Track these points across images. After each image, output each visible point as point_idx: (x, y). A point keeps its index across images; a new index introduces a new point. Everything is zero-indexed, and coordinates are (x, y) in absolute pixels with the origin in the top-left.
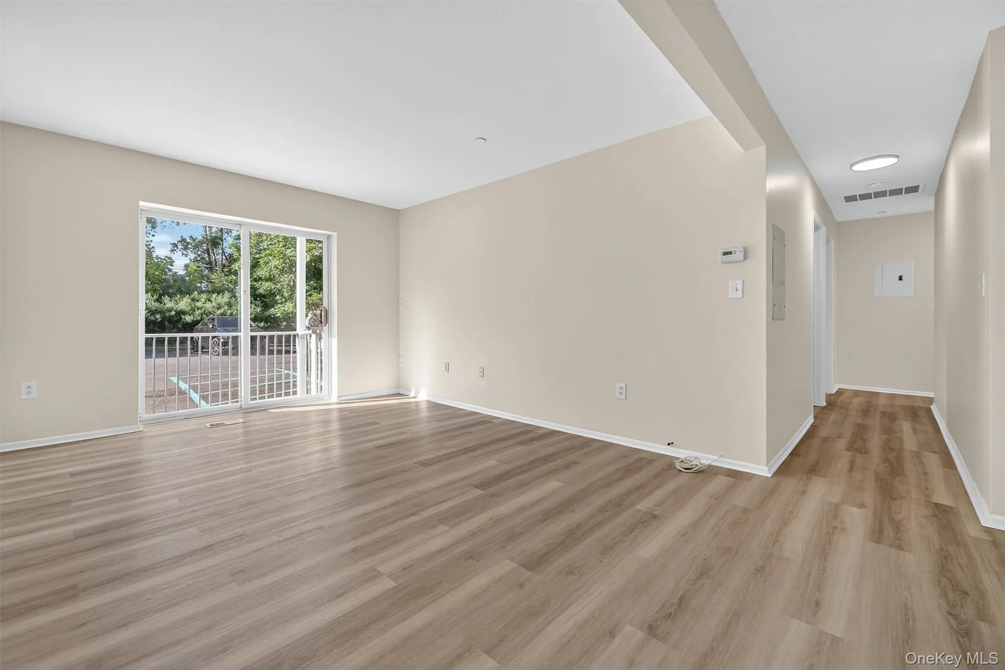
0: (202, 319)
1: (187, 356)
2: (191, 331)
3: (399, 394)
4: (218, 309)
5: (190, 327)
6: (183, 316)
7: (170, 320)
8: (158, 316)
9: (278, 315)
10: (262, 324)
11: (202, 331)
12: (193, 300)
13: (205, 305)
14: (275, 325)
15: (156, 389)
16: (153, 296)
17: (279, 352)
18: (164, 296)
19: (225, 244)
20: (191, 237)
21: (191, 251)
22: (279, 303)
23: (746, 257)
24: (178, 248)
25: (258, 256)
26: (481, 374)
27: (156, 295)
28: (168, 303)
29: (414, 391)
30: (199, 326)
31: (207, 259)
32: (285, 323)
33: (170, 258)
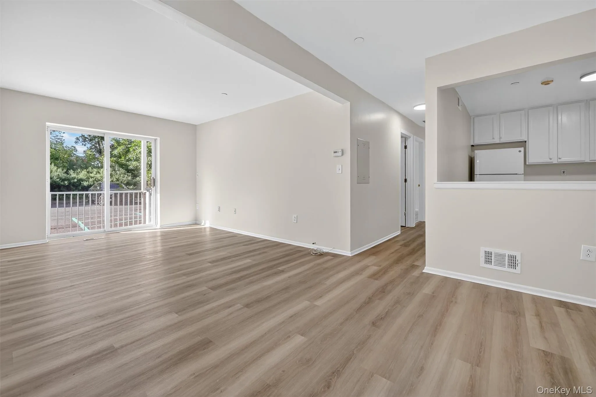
0: (94, 184)
1: (83, 206)
2: (87, 191)
3: (196, 223)
5: (86, 188)
6: (82, 182)
7: (74, 184)
8: (66, 182)
10: (131, 187)
11: (93, 191)
12: (88, 172)
13: (96, 175)
15: (59, 224)
16: (63, 170)
18: (70, 170)
20: (88, 134)
21: (88, 143)
23: (343, 154)
24: (79, 140)
25: (129, 146)
26: (234, 212)
27: (65, 169)
28: (73, 174)
29: (203, 222)
30: (92, 188)
31: (98, 147)
33: (75, 147)
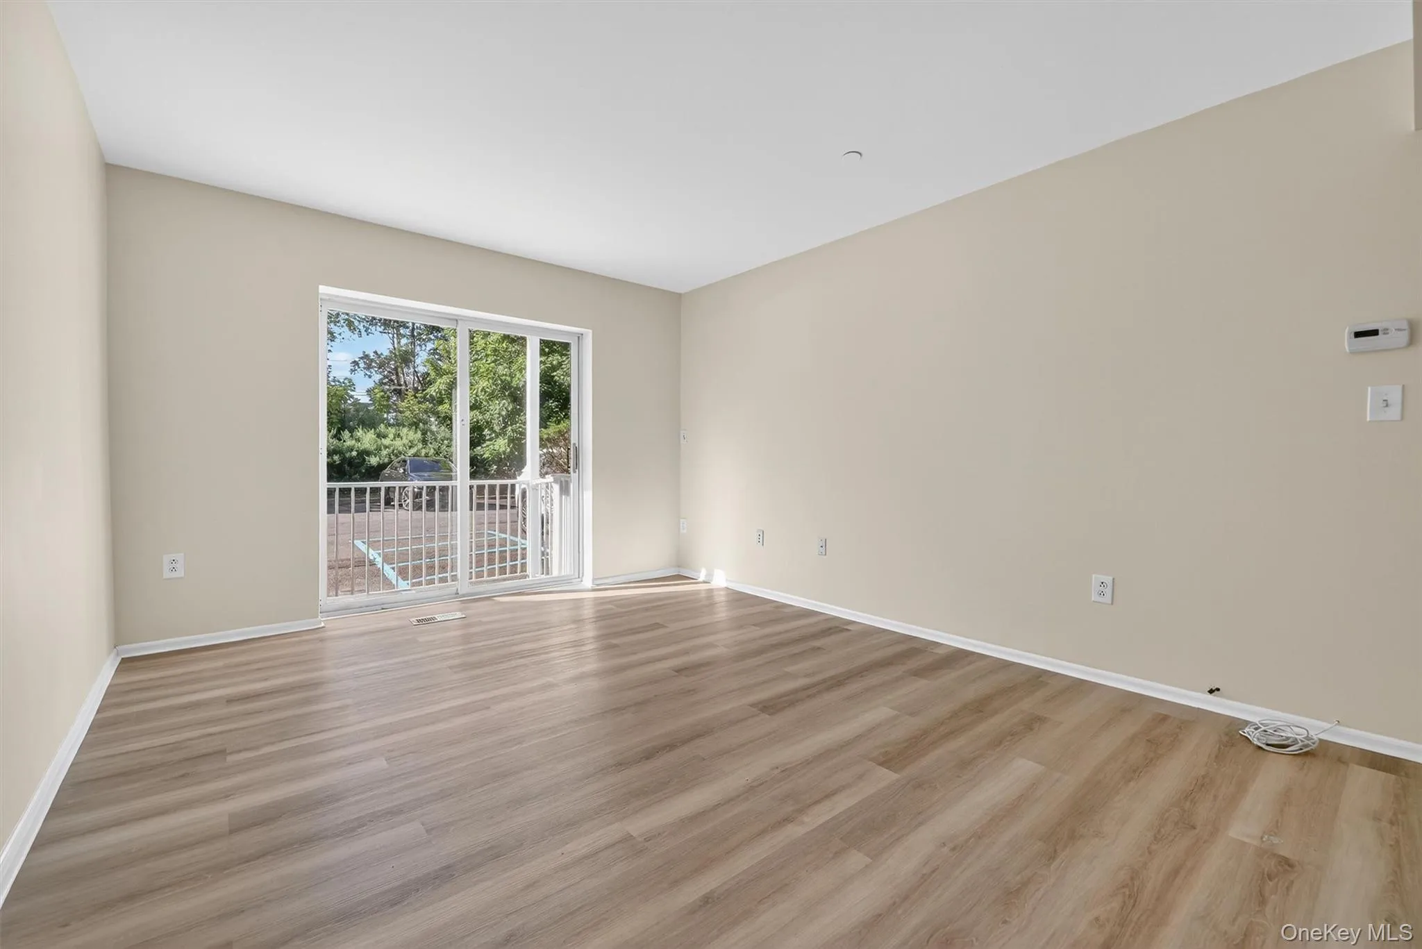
0: (390, 462)
2: (376, 478)
3: (680, 577)
4: (410, 447)
5: (375, 473)
6: (367, 459)
7: (350, 462)
8: (336, 458)
9: (485, 456)
11: (390, 478)
12: (378, 436)
13: (394, 442)
14: (483, 470)
15: (340, 558)
16: (330, 432)
17: (492, 507)
18: (343, 432)
19: (418, 361)
20: (375, 352)
21: (376, 371)
22: (488, 440)
23: (1413, 341)
24: (359, 368)
26: (823, 550)
27: (337, 430)
28: (349, 441)
29: (704, 573)
30: (387, 471)
31: (396, 381)
32: (495, 467)
33: (350, 381)
